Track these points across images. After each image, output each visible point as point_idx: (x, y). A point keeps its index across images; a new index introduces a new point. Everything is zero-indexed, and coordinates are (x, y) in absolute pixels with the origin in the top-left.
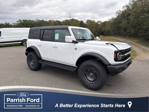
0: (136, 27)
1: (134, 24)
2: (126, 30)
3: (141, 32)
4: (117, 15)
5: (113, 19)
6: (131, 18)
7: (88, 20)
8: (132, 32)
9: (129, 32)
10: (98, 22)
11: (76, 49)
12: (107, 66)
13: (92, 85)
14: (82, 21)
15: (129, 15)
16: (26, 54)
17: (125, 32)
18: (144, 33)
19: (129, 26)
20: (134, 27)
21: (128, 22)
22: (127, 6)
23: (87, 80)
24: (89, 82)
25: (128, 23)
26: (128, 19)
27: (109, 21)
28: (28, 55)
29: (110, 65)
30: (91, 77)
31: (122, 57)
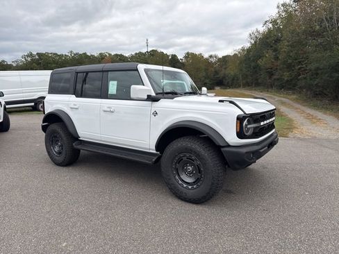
0: (294, 66)
1: (290, 61)
2: (271, 74)
3: (305, 78)
4: (253, 42)
5: (243, 50)
6: (284, 47)
7: (188, 53)
8: (286, 79)
9: (278, 79)
10: (211, 56)
11: (155, 114)
12: (222, 149)
13: (191, 191)
14: (175, 56)
15: (278, 40)
16: (44, 128)
17: (270, 78)
18: (311, 79)
19: (277, 66)
20: (289, 67)
21: (275, 55)
22: (274, 22)
23: (180, 182)
24: (185, 186)
25: (277, 58)
26: (275, 50)
27: (235, 55)
28: (47, 131)
29: (229, 146)
30: (190, 174)
31: (255, 128)
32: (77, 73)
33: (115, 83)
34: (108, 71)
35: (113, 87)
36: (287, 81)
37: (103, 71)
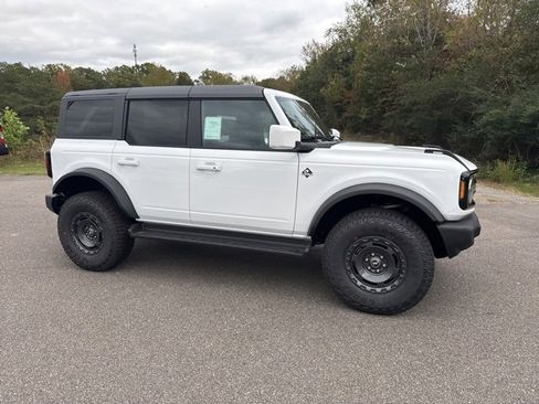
0: (376, 99)
1: (370, 91)
2: (340, 111)
3: (392, 117)
4: (309, 59)
5: (294, 71)
6: (359, 70)
7: (207, 72)
8: (364, 117)
9: (351, 118)
10: (246, 79)
11: (308, 173)
13: (381, 296)
14: (185, 74)
15: (348, 60)
17: (339, 115)
18: (400, 118)
19: (350, 98)
20: (370, 100)
21: (347, 82)
22: (342, 32)
23: (359, 283)
24: (368, 288)
25: (349, 87)
26: (346, 74)
27: (282, 78)
29: (446, 222)
30: (374, 270)
32: (129, 100)
33: (218, 120)
34: (201, 99)
35: (212, 127)
36: (365, 120)
37: (189, 99)
